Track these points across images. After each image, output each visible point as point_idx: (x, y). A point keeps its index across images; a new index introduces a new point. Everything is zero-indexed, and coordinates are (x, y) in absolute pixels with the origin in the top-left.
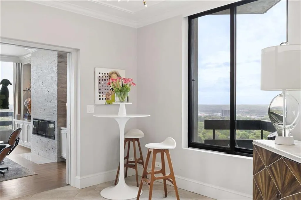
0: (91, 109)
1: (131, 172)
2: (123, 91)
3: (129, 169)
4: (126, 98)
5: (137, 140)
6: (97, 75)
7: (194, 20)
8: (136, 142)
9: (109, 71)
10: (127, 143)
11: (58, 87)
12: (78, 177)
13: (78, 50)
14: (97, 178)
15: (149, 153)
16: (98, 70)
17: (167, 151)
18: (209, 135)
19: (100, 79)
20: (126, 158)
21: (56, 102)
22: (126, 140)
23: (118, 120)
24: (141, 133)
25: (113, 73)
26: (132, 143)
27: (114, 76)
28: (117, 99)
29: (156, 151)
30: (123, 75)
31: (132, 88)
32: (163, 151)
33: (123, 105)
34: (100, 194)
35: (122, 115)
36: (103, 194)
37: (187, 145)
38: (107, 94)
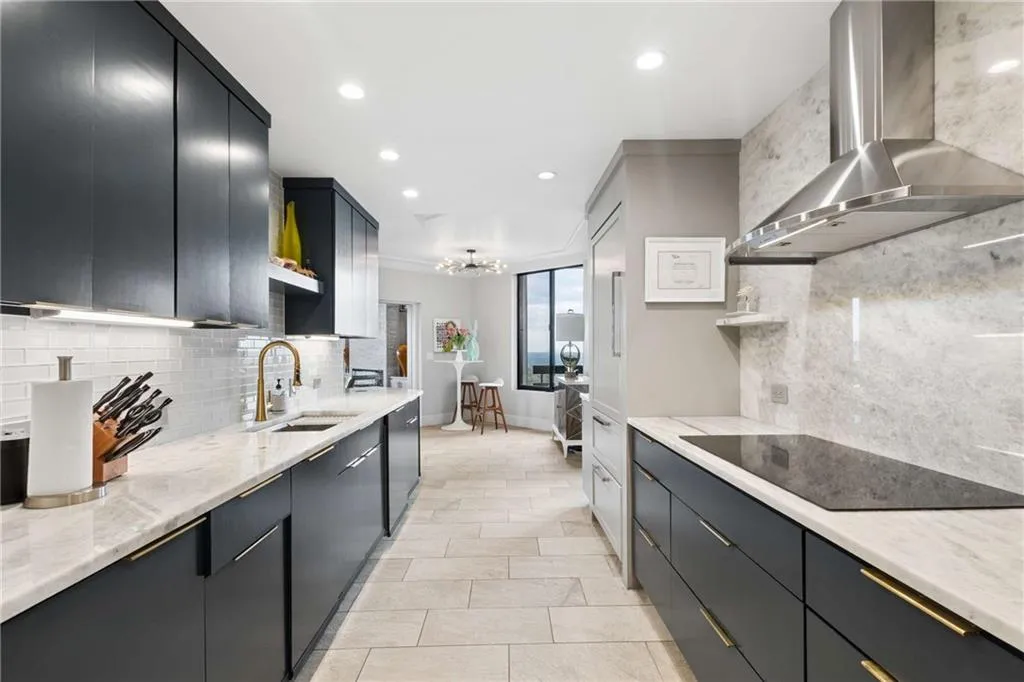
0: (430, 356)
1: (467, 412)
2: (460, 339)
3: (465, 410)
4: (462, 346)
5: (472, 384)
6: (435, 325)
7: (522, 277)
8: (471, 386)
10: (464, 386)
11: (388, 333)
13: (417, 304)
15: (481, 391)
16: (436, 320)
17: (495, 388)
18: (536, 378)
20: (463, 401)
21: (385, 349)
22: (463, 384)
23: (455, 365)
24: (475, 377)
25: (449, 323)
26: (467, 387)
27: (450, 326)
29: (488, 388)
30: (459, 327)
31: (467, 337)
32: (494, 389)
33: (459, 353)
34: (440, 429)
35: (459, 361)
36: (443, 428)
37: (516, 387)
38: (445, 343)
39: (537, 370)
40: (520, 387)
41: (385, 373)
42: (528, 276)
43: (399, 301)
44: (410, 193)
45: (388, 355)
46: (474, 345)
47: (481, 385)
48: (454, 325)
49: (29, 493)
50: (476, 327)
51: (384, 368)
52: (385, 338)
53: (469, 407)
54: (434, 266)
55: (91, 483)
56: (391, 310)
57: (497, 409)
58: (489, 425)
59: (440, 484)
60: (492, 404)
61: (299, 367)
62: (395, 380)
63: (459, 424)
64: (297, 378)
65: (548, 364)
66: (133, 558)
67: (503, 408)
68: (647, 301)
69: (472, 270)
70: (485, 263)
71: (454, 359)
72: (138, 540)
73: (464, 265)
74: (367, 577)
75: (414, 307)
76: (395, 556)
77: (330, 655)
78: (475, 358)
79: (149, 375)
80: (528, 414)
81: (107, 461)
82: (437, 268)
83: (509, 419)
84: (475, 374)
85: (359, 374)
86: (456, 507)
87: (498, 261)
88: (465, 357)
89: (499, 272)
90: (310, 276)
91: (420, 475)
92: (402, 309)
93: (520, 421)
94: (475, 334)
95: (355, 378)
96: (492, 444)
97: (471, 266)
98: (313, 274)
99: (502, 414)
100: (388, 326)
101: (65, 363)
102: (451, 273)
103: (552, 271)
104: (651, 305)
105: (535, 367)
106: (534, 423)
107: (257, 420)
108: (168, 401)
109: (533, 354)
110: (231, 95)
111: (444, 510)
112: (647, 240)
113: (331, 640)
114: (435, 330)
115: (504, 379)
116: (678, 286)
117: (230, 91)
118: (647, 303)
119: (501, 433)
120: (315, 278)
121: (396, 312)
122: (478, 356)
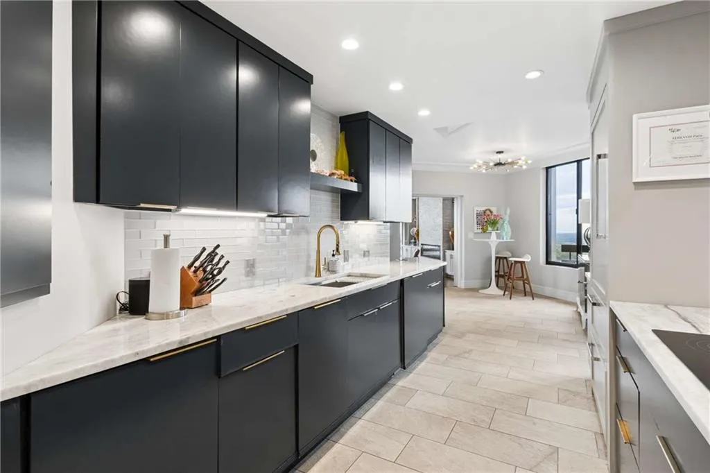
0: (471, 235)
2: (494, 223)
3: (499, 279)
4: (496, 228)
5: (506, 258)
6: (475, 212)
7: (549, 170)
8: (505, 260)
9: (484, 209)
10: (498, 260)
11: (443, 219)
12: (463, 281)
13: (462, 196)
14: (476, 283)
15: (512, 264)
16: (476, 209)
17: (524, 262)
18: (564, 256)
19: (478, 215)
20: (497, 271)
21: (442, 230)
22: (497, 258)
23: (490, 243)
24: (508, 252)
25: (486, 210)
26: (501, 260)
27: (488, 212)
28: (490, 229)
29: (516, 262)
30: (495, 213)
31: (501, 222)
32: (522, 263)
33: (494, 233)
34: (478, 292)
35: (493, 239)
36: (480, 291)
37: (545, 263)
38: (483, 226)
39: (565, 248)
40: (548, 262)
41: (441, 248)
42: (557, 168)
43: (449, 194)
44: (424, 113)
45: (443, 233)
46: (507, 227)
47: (510, 259)
48: (491, 212)
49: (150, 309)
50: (508, 211)
51: (440, 243)
52: (441, 223)
53: (502, 276)
54: (469, 167)
55: (179, 308)
56: (446, 202)
57: (525, 279)
58: (518, 292)
59: (460, 335)
60: (521, 275)
61: (338, 242)
62: (448, 253)
63: (493, 289)
64: (337, 249)
65: (575, 244)
66: (152, 360)
67: (530, 279)
68: (635, 180)
69: (501, 167)
70: (510, 160)
71: (489, 238)
72: (155, 349)
73: (492, 164)
74: (382, 396)
75: (459, 198)
76: (406, 385)
77: (337, 447)
78: (507, 237)
79: (218, 246)
80: (555, 286)
81: (196, 295)
82: (472, 168)
83: (535, 288)
84: (510, 251)
85: (425, 247)
86: (466, 355)
87: (523, 158)
88: (498, 236)
89: (524, 167)
90: (351, 181)
91: (444, 326)
92: (453, 200)
93: (548, 291)
94: (507, 218)
95: (423, 250)
96: (519, 308)
97: (499, 164)
98: (353, 178)
99: (529, 284)
100: (443, 214)
101: (166, 238)
102: (484, 171)
103: (579, 162)
104: (639, 185)
105: (563, 246)
106: (560, 294)
107: (316, 276)
108: (228, 262)
109: (560, 235)
110: (280, 67)
111: (456, 356)
112: (635, 117)
113: (341, 436)
114: (475, 216)
115: (533, 256)
116: (677, 162)
117: (279, 65)
118: (635, 184)
119: (529, 299)
120: (355, 182)
121: (449, 203)
122: (510, 234)
